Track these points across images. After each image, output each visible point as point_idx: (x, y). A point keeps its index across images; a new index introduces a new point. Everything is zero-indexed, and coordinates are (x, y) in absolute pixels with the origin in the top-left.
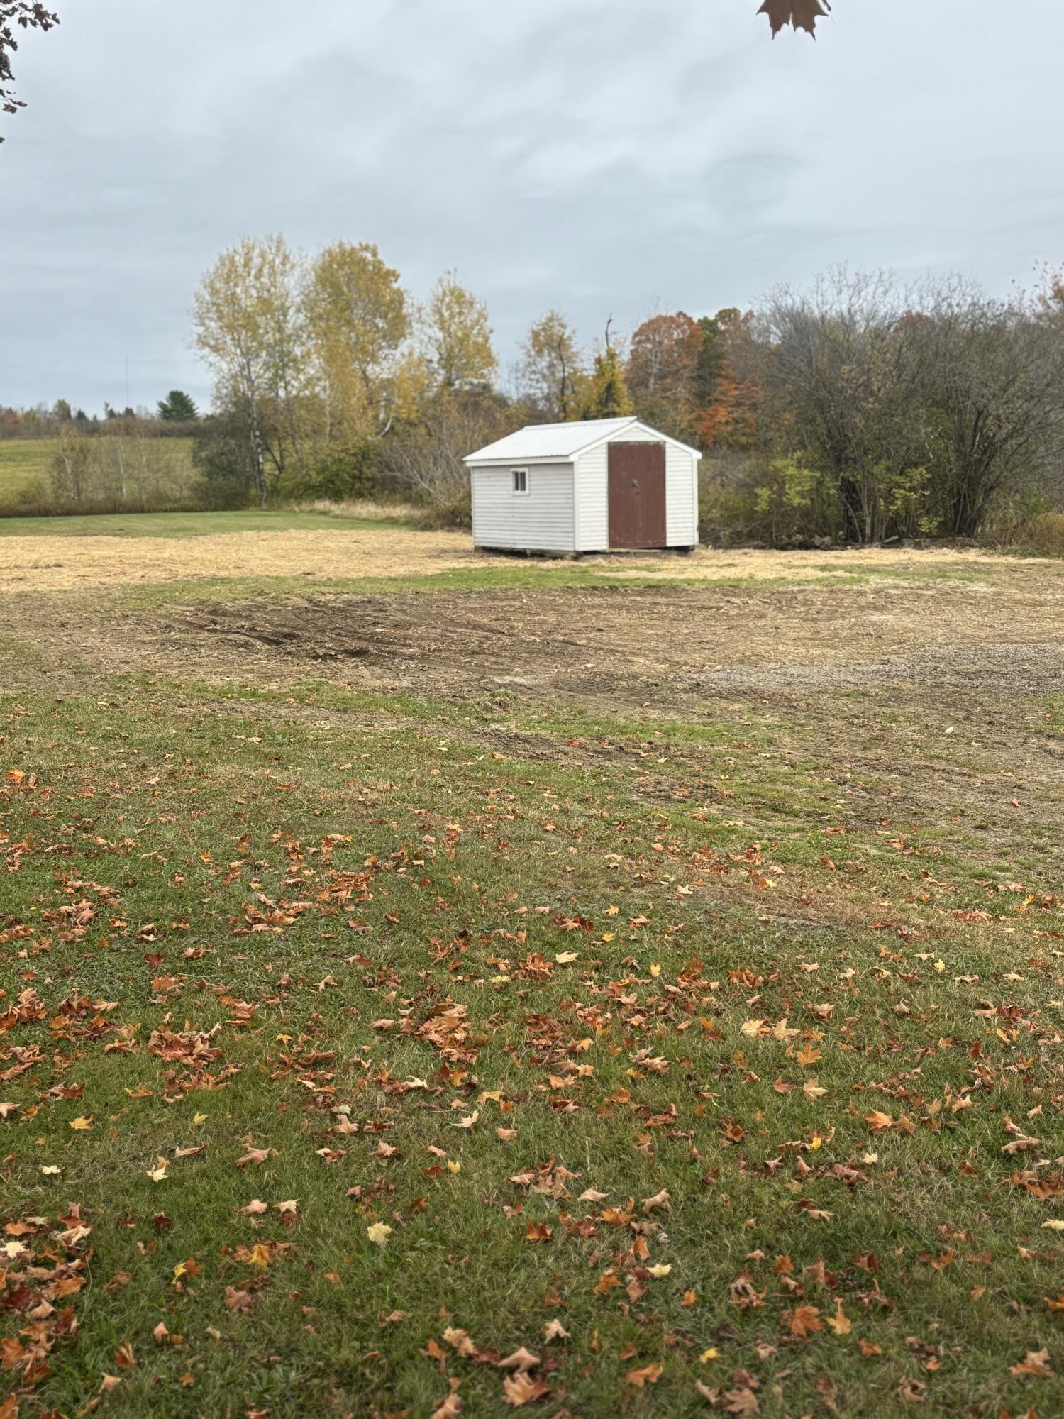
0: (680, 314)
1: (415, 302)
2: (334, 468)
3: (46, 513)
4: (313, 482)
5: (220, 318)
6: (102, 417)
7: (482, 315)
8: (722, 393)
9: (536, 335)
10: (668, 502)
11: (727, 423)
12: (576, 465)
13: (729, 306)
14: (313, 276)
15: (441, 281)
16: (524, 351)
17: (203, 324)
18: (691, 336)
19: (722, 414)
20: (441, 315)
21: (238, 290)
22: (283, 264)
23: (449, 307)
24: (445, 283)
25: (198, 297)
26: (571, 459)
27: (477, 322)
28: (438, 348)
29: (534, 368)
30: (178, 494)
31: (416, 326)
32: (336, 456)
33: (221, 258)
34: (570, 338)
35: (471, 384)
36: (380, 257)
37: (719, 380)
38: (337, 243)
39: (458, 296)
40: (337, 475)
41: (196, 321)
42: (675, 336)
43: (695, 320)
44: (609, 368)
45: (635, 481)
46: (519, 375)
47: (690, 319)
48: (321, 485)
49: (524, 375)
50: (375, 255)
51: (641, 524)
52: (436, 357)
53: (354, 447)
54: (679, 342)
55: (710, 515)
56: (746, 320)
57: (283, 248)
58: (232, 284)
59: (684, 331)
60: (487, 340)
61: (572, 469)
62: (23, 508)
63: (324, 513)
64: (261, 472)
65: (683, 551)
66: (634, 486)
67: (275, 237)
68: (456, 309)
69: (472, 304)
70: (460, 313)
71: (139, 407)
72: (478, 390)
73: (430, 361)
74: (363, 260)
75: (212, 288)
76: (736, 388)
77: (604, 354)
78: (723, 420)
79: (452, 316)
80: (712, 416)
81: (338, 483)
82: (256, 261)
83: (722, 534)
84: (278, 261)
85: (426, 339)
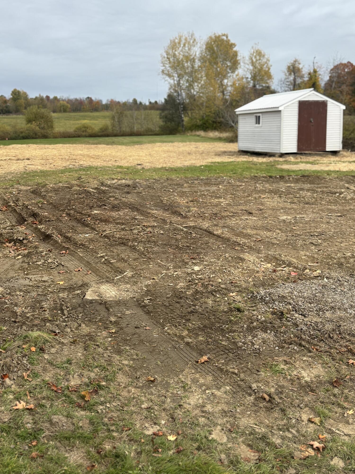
0: (349, 62)
1: (242, 55)
2: (206, 119)
3: (108, 136)
4: (198, 124)
5: (170, 63)
6: (147, 104)
7: (268, 60)
9: (289, 67)
10: (327, 130)
12: (282, 112)
14: (204, 47)
15: (253, 47)
16: (284, 74)
17: (164, 66)
18: (352, 70)
20: (252, 61)
21: (176, 53)
22: (193, 42)
23: (255, 57)
24: (254, 48)
25: (161, 55)
26: (280, 109)
27: (266, 63)
28: (251, 73)
29: (288, 80)
30: (155, 130)
31: (242, 64)
32: (207, 114)
33: (171, 41)
34: (302, 68)
35: (262, 86)
36: (229, 38)
38: (213, 34)
39: (259, 54)
40: (207, 121)
41: (162, 65)
42: (346, 70)
44: (314, 77)
45: (312, 119)
46: (282, 83)
48: (201, 125)
49: (284, 83)
50: (227, 37)
51: (314, 140)
52: (250, 76)
53: (214, 110)
54: (348, 73)
55: (350, 136)
57: (193, 37)
58: (174, 51)
59: (349, 69)
60: (269, 69)
61: (280, 114)
62: (99, 134)
63: (198, 136)
64: (183, 121)
65: (334, 153)
66: (311, 122)
67: (191, 32)
68: (258, 58)
69: (264, 56)
70: (260, 59)
71: (159, 101)
72: (264, 88)
73: (248, 78)
74: (223, 40)
75: (167, 52)
77: (312, 71)
79: (257, 60)
81: (207, 124)
82: (183, 41)
84: (191, 42)
85: (246, 70)
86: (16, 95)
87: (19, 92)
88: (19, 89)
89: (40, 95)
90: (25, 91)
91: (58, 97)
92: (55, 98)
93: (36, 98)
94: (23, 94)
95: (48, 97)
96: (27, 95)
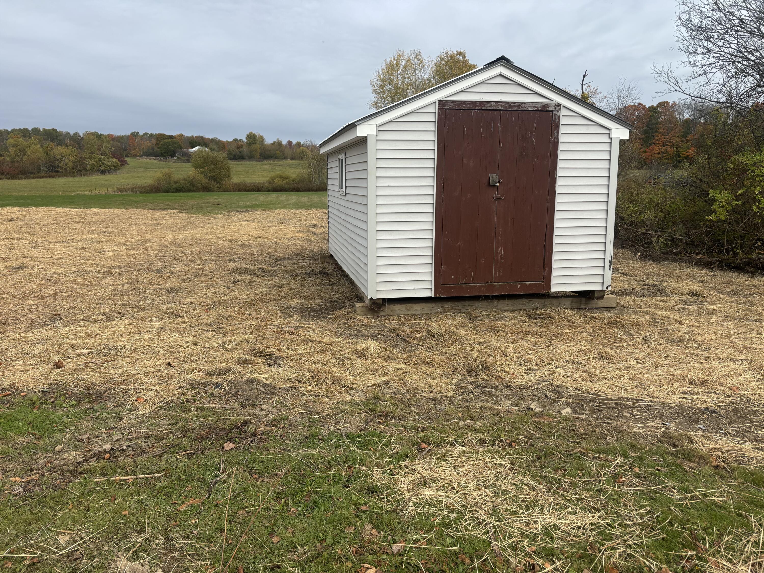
8: (657, 140)
10: (558, 216)
11: (658, 153)
12: (370, 144)
13: (664, 100)
18: (645, 114)
19: (656, 149)
21: (393, 78)
22: (419, 65)
26: (361, 131)
37: (656, 134)
42: (636, 114)
43: (647, 107)
45: (494, 177)
47: (645, 106)
50: (464, 56)
54: (638, 117)
56: (672, 106)
59: (641, 112)
61: (365, 152)
66: (490, 185)
74: (458, 60)
76: (664, 138)
78: (657, 152)
80: (651, 151)
82: (404, 63)
83: (654, 239)
86: (252, 138)
87: (254, 136)
88: (255, 132)
89: (278, 140)
90: (261, 134)
91: (302, 143)
92: (298, 144)
93: (274, 142)
94: (259, 138)
95: (290, 143)
96: (264, 140)
